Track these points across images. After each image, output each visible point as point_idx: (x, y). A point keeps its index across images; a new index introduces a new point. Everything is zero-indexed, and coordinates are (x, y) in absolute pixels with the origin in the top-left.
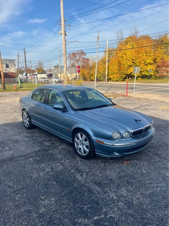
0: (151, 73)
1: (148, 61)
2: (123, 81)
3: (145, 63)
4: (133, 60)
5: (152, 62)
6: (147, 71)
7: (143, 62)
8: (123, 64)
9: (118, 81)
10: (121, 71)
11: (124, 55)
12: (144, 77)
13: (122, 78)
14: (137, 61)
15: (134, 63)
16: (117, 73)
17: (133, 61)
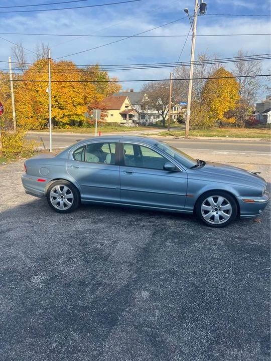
0: (82, 118)
1: (77, 100)
2: (43, 129)
3: (73, 103)
4: (55, 97)
5: (82, 101)
6: (77, 115)
7: (70, 101)
8: (40, 102)
9: (35, 129)
10: (39, 114)
11: (39, 89)
12: (73, 123)
13: (41, 126)
14: (62, 100)
15: (58, 102)
16: (32, 117)
17: (56, 99)
